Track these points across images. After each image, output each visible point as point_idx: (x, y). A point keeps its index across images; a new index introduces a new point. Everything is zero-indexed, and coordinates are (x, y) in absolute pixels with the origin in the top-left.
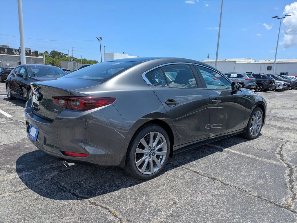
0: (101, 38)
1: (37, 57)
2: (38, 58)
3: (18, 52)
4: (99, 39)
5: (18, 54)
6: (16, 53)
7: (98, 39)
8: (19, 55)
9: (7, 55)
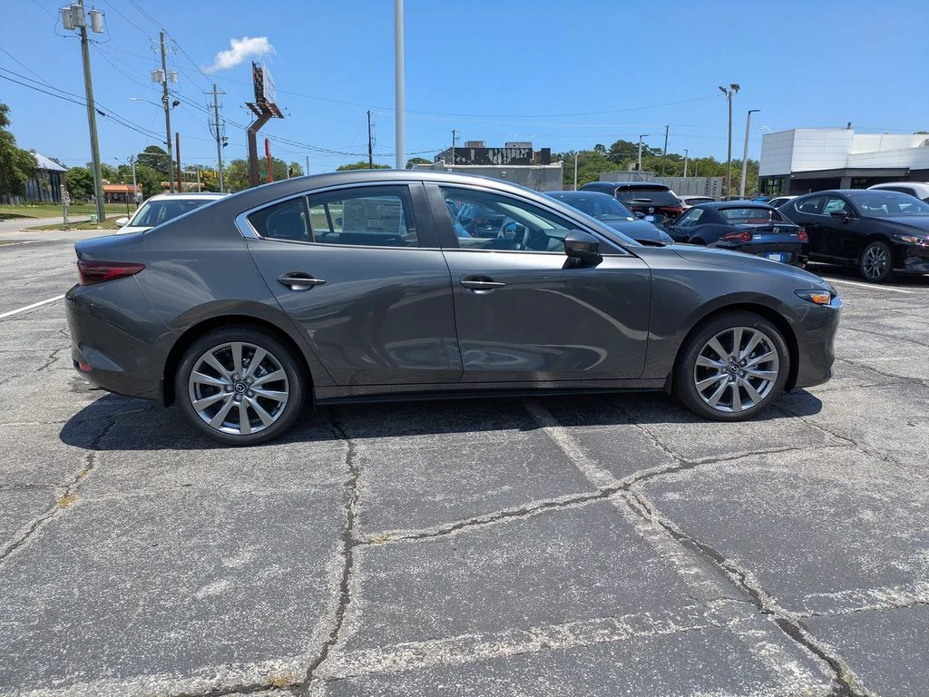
0: (735, 87)
1: (547, 166)
2: (549, 169)
3: (500, 156)
4: (729, 89)
5: (500, 161)
6: (495, 158)
7: (724, 90)
8: (502, 163)
9: (473, 166)
